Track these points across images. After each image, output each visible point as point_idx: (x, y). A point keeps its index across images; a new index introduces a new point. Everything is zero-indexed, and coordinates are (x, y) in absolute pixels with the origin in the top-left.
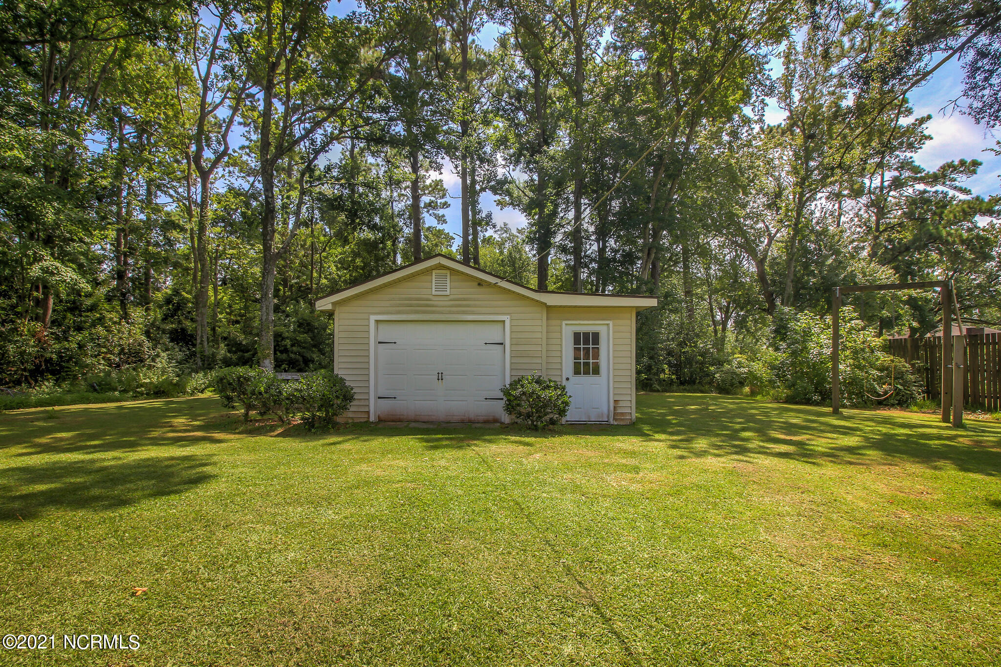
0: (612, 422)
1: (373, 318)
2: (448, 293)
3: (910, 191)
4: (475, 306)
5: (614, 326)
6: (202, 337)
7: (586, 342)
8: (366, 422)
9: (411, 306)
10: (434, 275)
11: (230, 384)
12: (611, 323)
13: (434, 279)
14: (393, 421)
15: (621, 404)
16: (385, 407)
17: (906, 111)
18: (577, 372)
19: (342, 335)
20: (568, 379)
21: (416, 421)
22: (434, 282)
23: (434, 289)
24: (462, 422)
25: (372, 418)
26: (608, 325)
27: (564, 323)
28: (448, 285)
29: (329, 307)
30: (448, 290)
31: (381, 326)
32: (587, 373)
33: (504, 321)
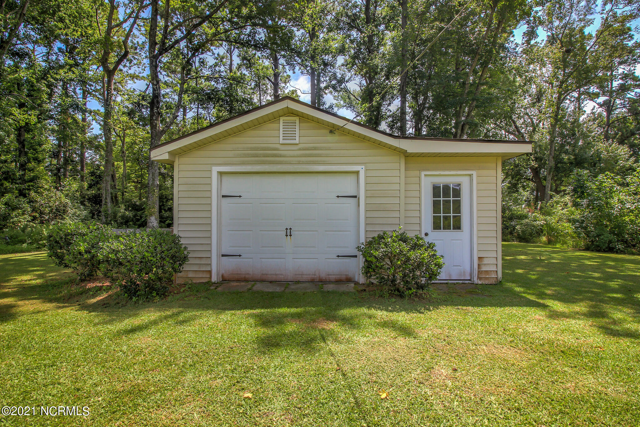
0: (476, 280)
1: (216, 170)
2: (297, 141)
3: (633, 94)
4: (327, 156)
5: (478, 176)
6: (106, 198)
7: (446, 194)
8: (208, 283)
9: (256, 156)
10: (281, 122)
11: (57, 242)
12: (474, 173)
13: (281, 127)
14: (238, 280)
15: (485, 261)
16: (230, 265)
17: (629, 37)
18: (436, 226)
19: (182, 188)
20: (426, 234)
21: (262, 281)
22: (281, 130)
23: (281, 138)
24: (312, 281)
25: (214, 279)
26: (471, 175)
27: (423, 173)
28: (297, 132)
29: (166, 157)
30: (297, 138)
31: (225, 179)
32: (447, 227)
33: (357, 173)
